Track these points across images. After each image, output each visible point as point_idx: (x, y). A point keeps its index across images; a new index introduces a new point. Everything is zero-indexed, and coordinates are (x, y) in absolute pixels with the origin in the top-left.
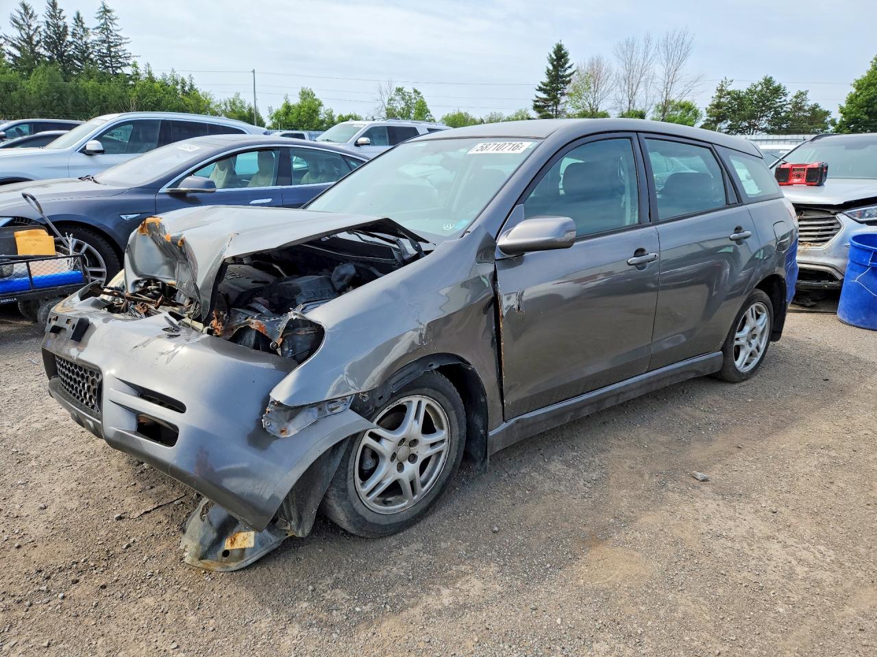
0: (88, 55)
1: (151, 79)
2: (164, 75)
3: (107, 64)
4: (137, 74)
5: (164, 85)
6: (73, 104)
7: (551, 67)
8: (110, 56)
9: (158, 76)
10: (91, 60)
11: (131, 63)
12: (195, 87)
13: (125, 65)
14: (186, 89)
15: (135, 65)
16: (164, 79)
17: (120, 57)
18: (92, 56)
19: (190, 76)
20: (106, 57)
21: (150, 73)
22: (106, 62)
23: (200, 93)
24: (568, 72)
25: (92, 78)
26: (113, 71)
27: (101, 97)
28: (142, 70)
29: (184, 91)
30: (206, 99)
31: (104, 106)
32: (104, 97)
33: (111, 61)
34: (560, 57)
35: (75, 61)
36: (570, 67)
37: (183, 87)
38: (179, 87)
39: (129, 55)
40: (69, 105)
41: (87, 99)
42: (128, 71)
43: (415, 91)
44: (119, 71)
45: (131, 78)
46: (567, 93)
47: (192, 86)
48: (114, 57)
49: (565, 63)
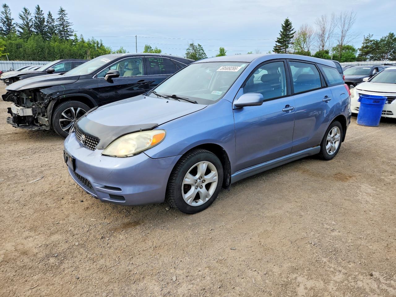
0: (54, 31)
1: (83, 41)
2: (89, 39)
3: (63, 35)
4: (77, 39)
5: (89, 44)
6: (48, 53)
7: (282, 30)
8: (64, 31)
9: (86, 40)
10: (56, 33)
11: (73, 34)
12: (103, 45)
13: (71, 35)
14: (99, 46)
15: (75, 35)
16: (89, 42)
17: (69, 31)
18: (56, 31)
19: (101, 40)
20: (62, 32)
21: (82, 39)
22: (62, 34)
23: (106, 47)
24: (292, 32)
25: (56, 41)
26: (66, 38)
27: (61, 50)
28: (79, 38)
29: (98, 47)
30: (108, 50)
31: (62, 54)
32: (62, 50)
33: (64, 33)
34: (287, 26)
35: (48, 34)
36: (292, 30)
37: (98, 45)
38: (96, 45)
39: (72, 31)
40: (46, 54)
41: (54, 51)
42: (72, 38)
43: (199, 45)
44: (68, 38)
45: (74, 41)
46: (291, 43)
47: (102, 44)
48: (65, 32)
49: (290, 28)
